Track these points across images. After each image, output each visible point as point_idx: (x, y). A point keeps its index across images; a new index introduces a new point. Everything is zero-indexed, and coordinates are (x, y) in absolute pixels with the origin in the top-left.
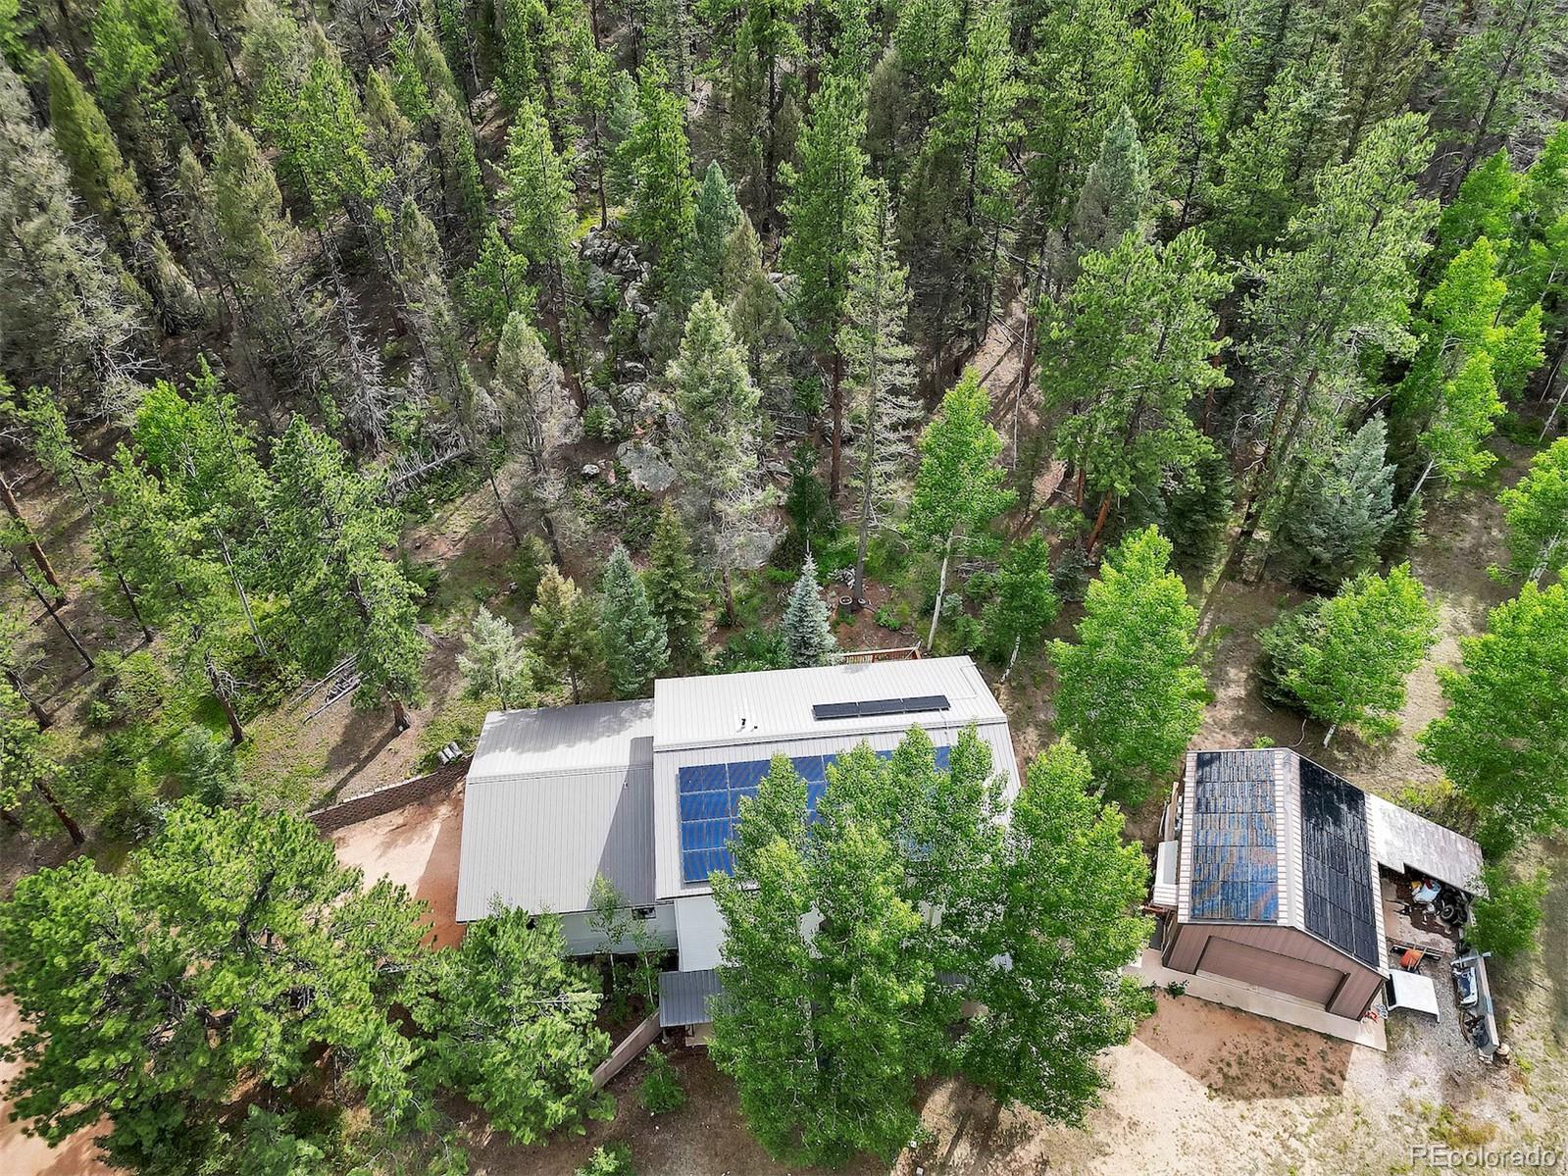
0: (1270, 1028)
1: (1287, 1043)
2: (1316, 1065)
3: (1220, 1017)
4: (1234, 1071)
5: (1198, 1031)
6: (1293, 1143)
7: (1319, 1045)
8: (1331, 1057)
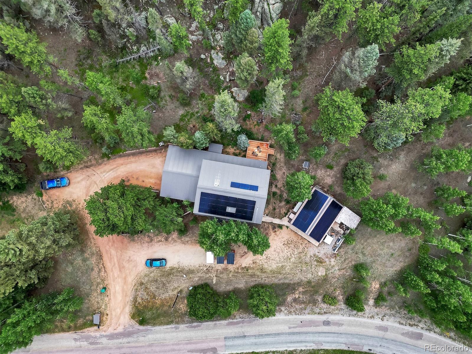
0: (300, 237)
1: (301, 240)
2: (304, 245)
3: (293, 233)
4: (290, 242)
5: (287, 234)
6: (293, 255)
7: (306, 242)
8: (307, 245)
